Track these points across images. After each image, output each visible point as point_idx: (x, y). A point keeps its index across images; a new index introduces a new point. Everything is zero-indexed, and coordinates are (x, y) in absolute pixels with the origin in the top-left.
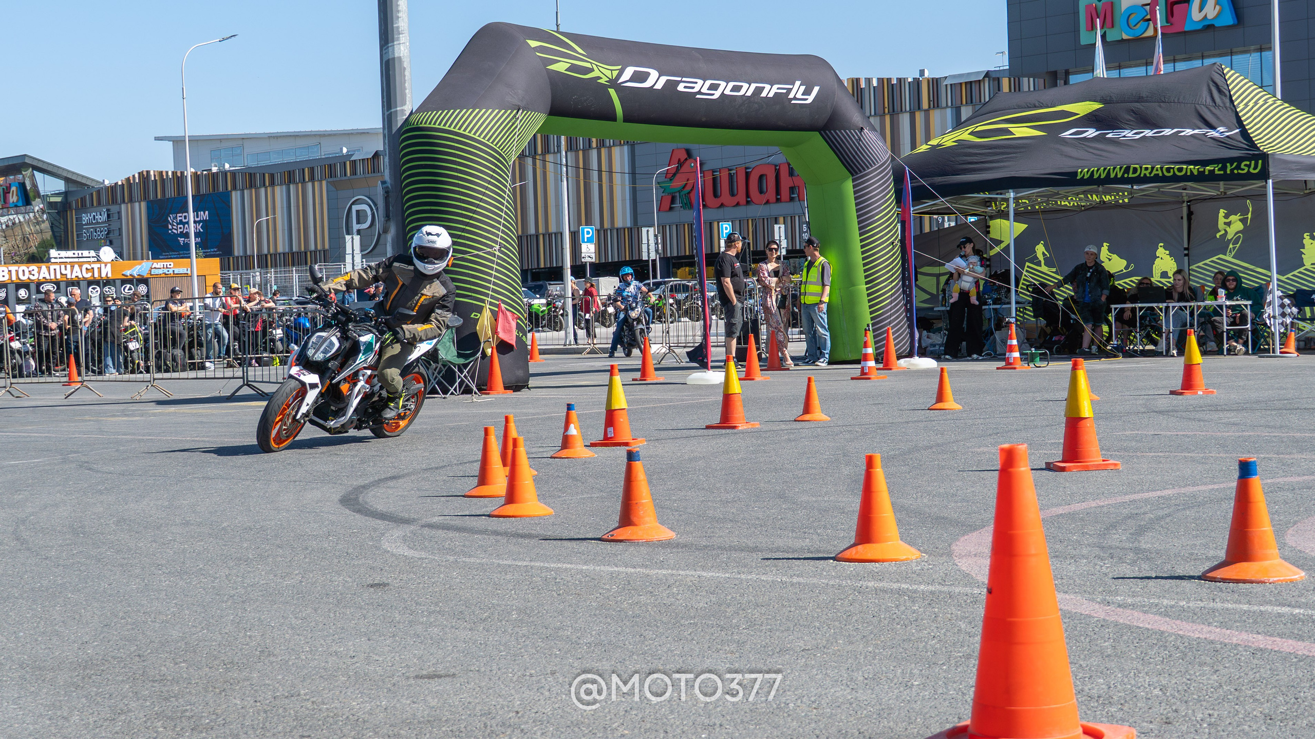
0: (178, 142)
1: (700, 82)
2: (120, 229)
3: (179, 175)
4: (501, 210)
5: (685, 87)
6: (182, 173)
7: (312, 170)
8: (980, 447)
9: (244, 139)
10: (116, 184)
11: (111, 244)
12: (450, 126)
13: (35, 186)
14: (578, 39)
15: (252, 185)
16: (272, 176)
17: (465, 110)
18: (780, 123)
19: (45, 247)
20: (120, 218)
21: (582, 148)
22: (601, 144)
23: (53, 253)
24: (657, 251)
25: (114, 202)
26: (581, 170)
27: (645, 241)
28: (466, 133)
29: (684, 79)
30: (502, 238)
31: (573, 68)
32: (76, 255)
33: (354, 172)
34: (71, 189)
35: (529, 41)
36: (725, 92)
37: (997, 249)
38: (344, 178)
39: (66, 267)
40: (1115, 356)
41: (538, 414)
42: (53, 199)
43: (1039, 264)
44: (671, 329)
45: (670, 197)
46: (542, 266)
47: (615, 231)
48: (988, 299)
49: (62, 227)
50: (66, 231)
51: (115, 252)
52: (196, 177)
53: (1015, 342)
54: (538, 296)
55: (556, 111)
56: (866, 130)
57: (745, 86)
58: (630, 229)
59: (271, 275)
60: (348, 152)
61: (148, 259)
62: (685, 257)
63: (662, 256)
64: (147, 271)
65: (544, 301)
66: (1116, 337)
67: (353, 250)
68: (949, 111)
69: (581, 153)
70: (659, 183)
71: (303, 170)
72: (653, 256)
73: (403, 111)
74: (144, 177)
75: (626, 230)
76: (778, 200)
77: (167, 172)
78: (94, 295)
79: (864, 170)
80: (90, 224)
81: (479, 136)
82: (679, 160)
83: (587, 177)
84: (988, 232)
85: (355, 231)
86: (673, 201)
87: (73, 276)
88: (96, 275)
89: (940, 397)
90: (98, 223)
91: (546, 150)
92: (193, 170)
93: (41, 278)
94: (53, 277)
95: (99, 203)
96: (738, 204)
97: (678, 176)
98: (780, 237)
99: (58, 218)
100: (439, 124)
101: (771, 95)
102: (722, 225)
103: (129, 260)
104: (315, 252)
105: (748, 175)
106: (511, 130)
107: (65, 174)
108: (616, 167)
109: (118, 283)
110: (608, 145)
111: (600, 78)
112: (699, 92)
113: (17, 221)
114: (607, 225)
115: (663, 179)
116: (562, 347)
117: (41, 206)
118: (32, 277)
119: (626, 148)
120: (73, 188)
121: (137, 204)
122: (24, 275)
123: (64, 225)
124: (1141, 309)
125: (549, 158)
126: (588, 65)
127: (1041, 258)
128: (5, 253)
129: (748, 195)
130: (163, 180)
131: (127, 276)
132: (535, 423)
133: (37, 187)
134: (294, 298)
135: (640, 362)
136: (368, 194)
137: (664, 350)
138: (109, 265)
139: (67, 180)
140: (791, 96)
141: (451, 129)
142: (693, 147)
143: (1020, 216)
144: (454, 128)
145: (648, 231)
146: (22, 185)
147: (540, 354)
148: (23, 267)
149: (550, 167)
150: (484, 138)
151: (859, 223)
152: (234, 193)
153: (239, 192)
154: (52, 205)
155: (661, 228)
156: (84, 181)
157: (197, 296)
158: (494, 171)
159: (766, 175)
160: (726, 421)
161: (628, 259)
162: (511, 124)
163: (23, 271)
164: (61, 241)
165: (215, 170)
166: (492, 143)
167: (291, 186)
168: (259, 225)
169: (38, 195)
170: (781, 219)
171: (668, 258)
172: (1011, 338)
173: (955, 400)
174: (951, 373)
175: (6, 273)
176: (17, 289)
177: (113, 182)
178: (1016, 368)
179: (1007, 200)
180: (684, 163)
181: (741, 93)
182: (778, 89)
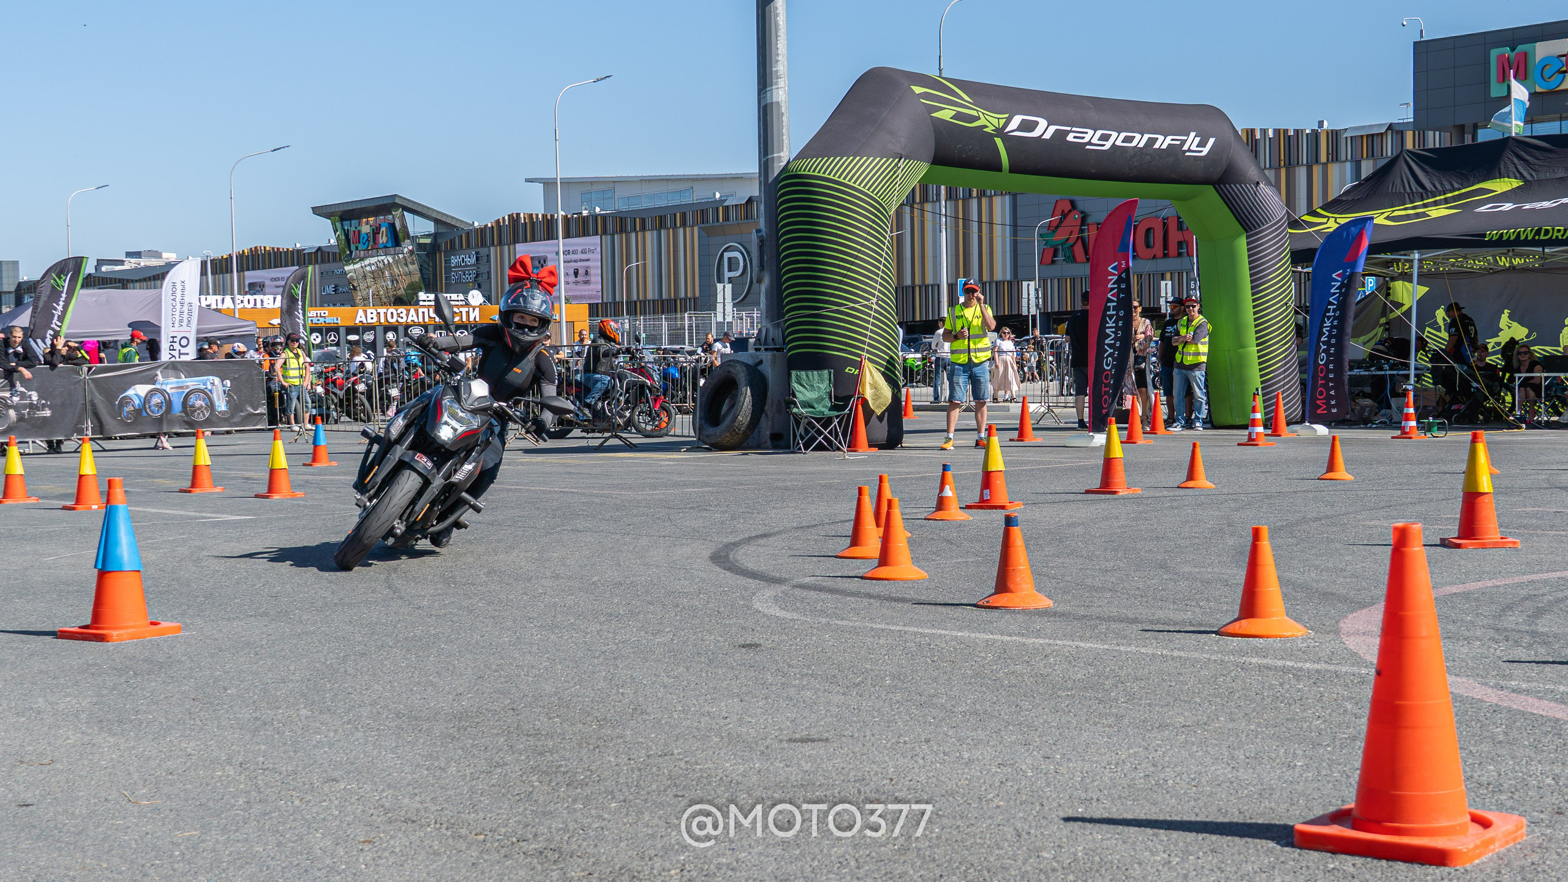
0: (549, 184)
1: (1091, 132)
2: (489, 273)
3: (549, 217)
5: (1075, 137)
6: (552, 216)
7: (684, 216)
8: (1372, 520)
9: (616, 182)
10: (486, 226)
11: (479, 287)
12: (829, 174)
13: (404, 227)
14: (961, 84)
15: (622, 230)
16: (643, 221)
17: (846, 157)
18: (1173, 176)
19: (414, 289)
20: (489, 261)
21: (962, 197)
22: (982, 194)
23: (422, 295)
24: (1037, 306)
25: (483, 244)
26: (961, 221)
27: (1025, 295)
28: (846, 181)
29: (1074, 129)
30: (880, 291)
33: (726, 218)
34: (440, 231)
35: (913, 87)
36: (1116, 143)
37: (1398, 312)
38: (716, 224)
40: (1519, 428)
42: (422, 241)
43: (1439, 329)
44: (1051, 388)
45: (1053, 250)
46: (918, 319)
47: (994, 283)
49: (431, 269)
50: (435, 274)
51: (483, 296)
52: (565, 218)
53: (1411, 410)
54: (913, 350)
55: (939, 159)
56: (1261, 185)
57: (1138, 136)
58: (1010, 283)
59: (641, 322)
60: (721, 197)
62: (1067, 313)
63: (1042, 311)
65: (919, 356)
66: (1520, 408)
67: (724, 299)
68: (1349, 165)
69: (960, 202)
70: (1040, 235)
71: (675, 215)
72: (1033, 311)
73: (780, 159)
74: (514, 219)
75: (1008, 284)
76: (1165, 256)
77: (537, 215)
79: (1260, 227)
80: (458, 267)
81: (859, 185)
82: (1063, 211)
83: (966, 227)
84: (1388, 294)
85: (726, 280)
86: (1055, 254)
88: (464, 319)
89: (1331, 467)
90: (466, 266)
91: (925, 199)
92: (564, 214)
93: (409, 321)
94: (420, 320)
95: (468, 246)
97: (1060, 229)
99: (427, 259)
100: (818, 171)
101: (1164, 146)
104: (685, 300)
106: (893, 179)
107: (434, 215)
108: (997, 218)
110: (989, 194)
111: (986, 127)
112: (1089, 143)
113: (386, 262)
114: (985, 278)
115: (1045, 231)
117: (410, 248)
118: (400, 320)
119: (1007, 197)
120: (442, 230)
121: (506, 247)
122: (392, 318)
123: (432, 267)
124: (1546, 378)
125: (928, 207)
126: (974, 113)
127: (1441, 323)
128: (373, 295)
130: (533, 223)
133: (407, 228)
134: (663, 347)
136: (740, 241)
137: (1042, 409)
138: (477, 310)
139: (437, 221)
140: (1185, 148)
141: (832, 176)
142: (1078, 198)
143: (1423, 279)
145: (1028, 285)
146: (392, 226)
147: (914, 410)
148: (392, 310)
149: (928, 216)
150: (864, 187)
151: (1252, 282)
152: (604, 237)
153: (610, 237)
154: (421, 247)
155: (1042, 281)
156: (453, 223)
158: (874, 222)
159: (1154, 229)
160: (1106, 486)
161: (1005, 312)
162: (892, 172)
163: (392, 313)
164: (430, 283)
165: (585, 213)
166: (873, 192)
167: (662, 231)
168: (629, 271)
169: (407, 235)
170: (1168, 275)
171: (1048, 313)
172: (1408, 406)
173: (1347, 470)
174: (1343, 442)
175: (374, 315)
176: (385, 333)
177: (483, 224)
178: (1411, 438)
179: (1411, 261)
180: (1067, 214)
181: (1134, 144)
182: (1172, 140)
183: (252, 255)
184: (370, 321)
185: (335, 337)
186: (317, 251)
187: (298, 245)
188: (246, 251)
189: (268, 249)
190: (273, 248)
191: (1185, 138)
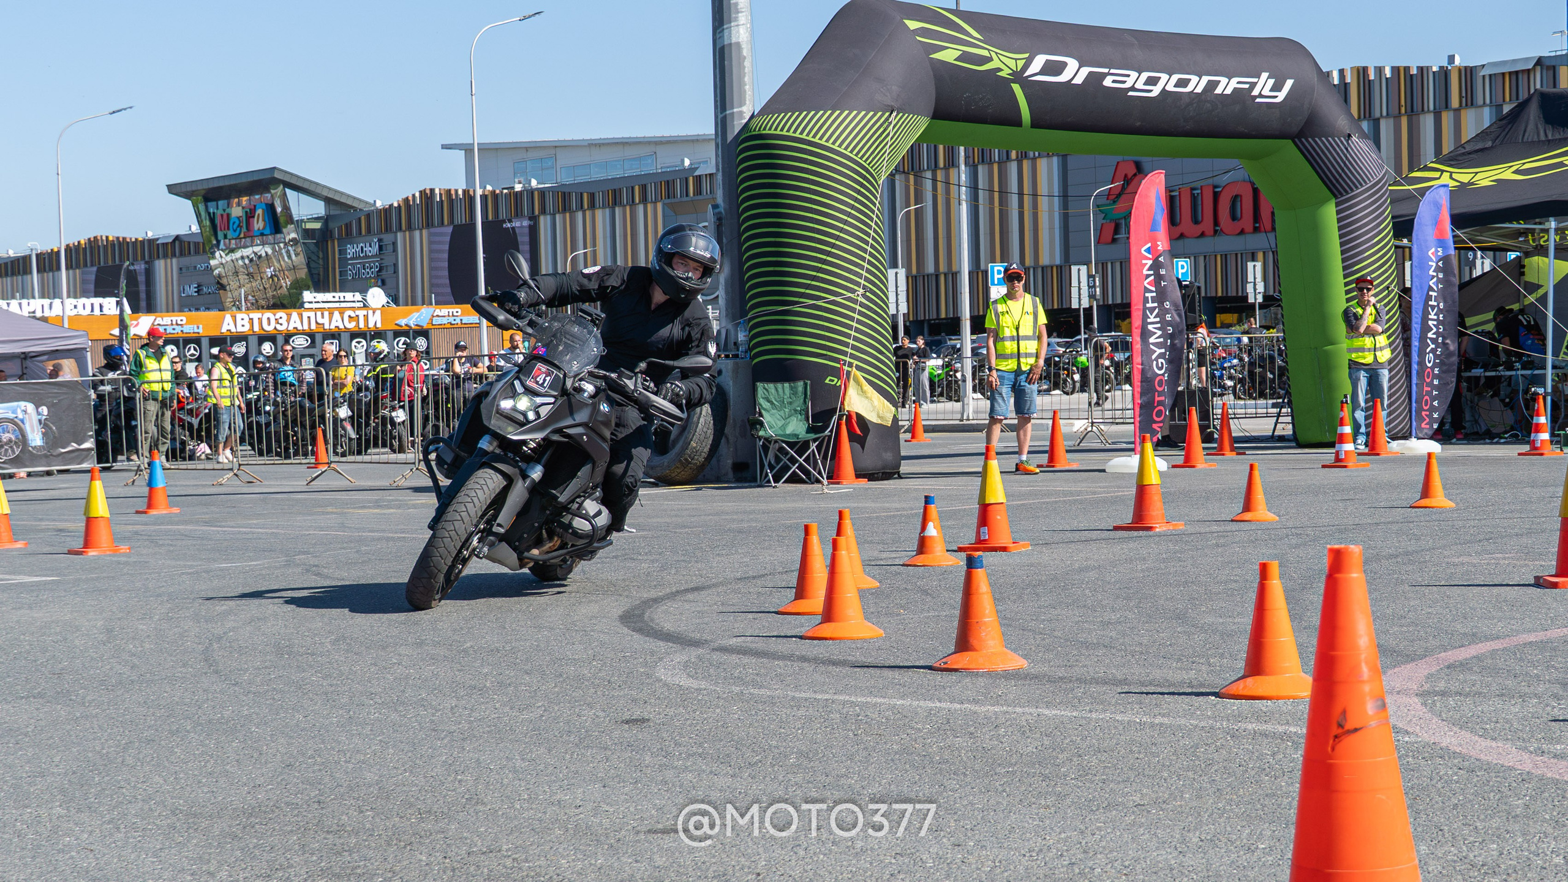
0: (470, 151)
1: (1134, 74)
2: (395, 265)
3: (468, 195)
4: (867, 243)
5: (1114, 81)
6: (472, 194)
7: (644, 188)
9: (557, 147)
10: (391, 206)
11: (383, 285)
12: (801, 133)
13: (287, 208)
14: (971, 18)
15: (566, 208)
16: (592, 196)
17: (821, 112)
18: (1241, 129)
19: (298, 287)
20: (395, 250)
21: (997, 159)
22: (1023, 156)
23: (307, 296)
24: (1092, 296)
25: (388, 229)
26: (995, 192)
27: (1074, 283)
28: (823, 142)
29: (1112, 71)
30: (866, 279)
31: (964, 57)
32: (337, 299)
33: (698, 191)
34: (332, 213)
35: (907, 22)
36: (1167, 88)
37: (1532, 298)
38: (685, 199)
39: (322, 314)
41: (904, 509)
42: (308, 226)
45: (1113, 225)
47: (1040, 270)
48: (1516, 362)
49: (321, 262)
50: (326, 269)
51: (388, 295)
52: (494, 196)
53: (1542, 420)
54: (934, 355)
55: (939, 114)
56: (1354, 138)
57: (1194, 79)
58: (1060, 268)
60: (691, 164)
61: (431, 304)
63: (1101, 303)
64: (427, 321)
65: (940, 362)
68: (1486, 111)
69: (995, 166)
70: (1098, 206)
71: (633, 188)
72: (1086, 303)
73: (741, 113)
74: (427, 196)
75: (1055, 269)
76: (1256, 230)
77: (456, 191)
78: (359, 348)
79: (1352, 190)
80: (356, 258)
81: (840, 146)
82: (1126, 176)
83: (1003, 202)
84: (1520, 274)
86: (1116, 230)
87: (333, 327)
88: (362, 325)
89: (1424, 492)
90: (366, 257)
91: (950, 163)
92: (489, 188)
93: (291, 328)
94: (306, 327)
95: (369, 231)
96: (1203, 235)
97: (1123, 196)
98: (1255, 278)
99: (315, 250)
100: (788, 131)
101: (1228, 91)
102: (1177, 262)
103: (407, 305)
105: (1216, 196)
106: (881, 139)
107: (325, 193)
108: (1043, 188)
109: (390, 335)
110: (1032, 156)
111: (1000, 70)
112: (1133, 89)
113: (264, 254)
114: (1029, 260)
115: (1104, 200)
116: (957, 422)
117: (293, 235)
118: (279, 327)
119: (1055, 159)
120: (335, 212)
121: (417, 233)
122: (269, 324)
123: (323, 258)
126: (985, 53)
128: (246, 296)
129: (1216, 223)
130: (451, 201)
131: (401, 326)
132: (896, 520)
133: (290, 210)
135: (1048, 443)
137: (1085, 427)
138: (378, 313)
139: (328, 201)
140: (1255, 92)
141: (804, 136)
142: (1144, 159)
144: (808, 135)
145: (1079, 270)
146: (271, 208)
147: (925, 432)
148: (268, 314)
150: (846, 149)
152: (542, 218)
153: (548, 217)
154: (308, 233)
155: (1100, 265)
156: (349, 202)
157: (486, 353)
158: (859, 192)
159: (1241, 196)
160: (1140, 520)
161: (1056, 307)
162: (882, 129)
163: (268, 319)
164: (319, 280)
165: (518, 188)
166: (856, 155)
167: (617, 209)
169: (290, 219)
170: (1260, 255)
171: (1109, 306)
172: (1538, 415)
173: (1446, 496)
174: (1443, 461)
175: (246, 322)
176: (260, 343)
177: (387, 203)
178: (1542, 454)
179: (1547, 231)
180: (1132, 179)
181: (1189, 89)
182: (1239, 83)
183: (91, 247)
184: (240, 329)
185: (195, 349)
186: (174, 241)
187: (150, 235)
188: (83, 242)
189: (111, 238)
190: (118, 238)
191: (1255, 80)
